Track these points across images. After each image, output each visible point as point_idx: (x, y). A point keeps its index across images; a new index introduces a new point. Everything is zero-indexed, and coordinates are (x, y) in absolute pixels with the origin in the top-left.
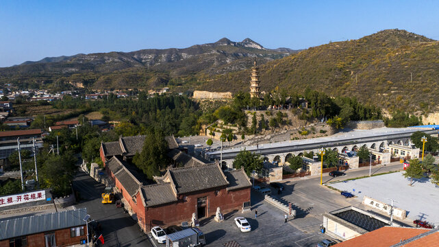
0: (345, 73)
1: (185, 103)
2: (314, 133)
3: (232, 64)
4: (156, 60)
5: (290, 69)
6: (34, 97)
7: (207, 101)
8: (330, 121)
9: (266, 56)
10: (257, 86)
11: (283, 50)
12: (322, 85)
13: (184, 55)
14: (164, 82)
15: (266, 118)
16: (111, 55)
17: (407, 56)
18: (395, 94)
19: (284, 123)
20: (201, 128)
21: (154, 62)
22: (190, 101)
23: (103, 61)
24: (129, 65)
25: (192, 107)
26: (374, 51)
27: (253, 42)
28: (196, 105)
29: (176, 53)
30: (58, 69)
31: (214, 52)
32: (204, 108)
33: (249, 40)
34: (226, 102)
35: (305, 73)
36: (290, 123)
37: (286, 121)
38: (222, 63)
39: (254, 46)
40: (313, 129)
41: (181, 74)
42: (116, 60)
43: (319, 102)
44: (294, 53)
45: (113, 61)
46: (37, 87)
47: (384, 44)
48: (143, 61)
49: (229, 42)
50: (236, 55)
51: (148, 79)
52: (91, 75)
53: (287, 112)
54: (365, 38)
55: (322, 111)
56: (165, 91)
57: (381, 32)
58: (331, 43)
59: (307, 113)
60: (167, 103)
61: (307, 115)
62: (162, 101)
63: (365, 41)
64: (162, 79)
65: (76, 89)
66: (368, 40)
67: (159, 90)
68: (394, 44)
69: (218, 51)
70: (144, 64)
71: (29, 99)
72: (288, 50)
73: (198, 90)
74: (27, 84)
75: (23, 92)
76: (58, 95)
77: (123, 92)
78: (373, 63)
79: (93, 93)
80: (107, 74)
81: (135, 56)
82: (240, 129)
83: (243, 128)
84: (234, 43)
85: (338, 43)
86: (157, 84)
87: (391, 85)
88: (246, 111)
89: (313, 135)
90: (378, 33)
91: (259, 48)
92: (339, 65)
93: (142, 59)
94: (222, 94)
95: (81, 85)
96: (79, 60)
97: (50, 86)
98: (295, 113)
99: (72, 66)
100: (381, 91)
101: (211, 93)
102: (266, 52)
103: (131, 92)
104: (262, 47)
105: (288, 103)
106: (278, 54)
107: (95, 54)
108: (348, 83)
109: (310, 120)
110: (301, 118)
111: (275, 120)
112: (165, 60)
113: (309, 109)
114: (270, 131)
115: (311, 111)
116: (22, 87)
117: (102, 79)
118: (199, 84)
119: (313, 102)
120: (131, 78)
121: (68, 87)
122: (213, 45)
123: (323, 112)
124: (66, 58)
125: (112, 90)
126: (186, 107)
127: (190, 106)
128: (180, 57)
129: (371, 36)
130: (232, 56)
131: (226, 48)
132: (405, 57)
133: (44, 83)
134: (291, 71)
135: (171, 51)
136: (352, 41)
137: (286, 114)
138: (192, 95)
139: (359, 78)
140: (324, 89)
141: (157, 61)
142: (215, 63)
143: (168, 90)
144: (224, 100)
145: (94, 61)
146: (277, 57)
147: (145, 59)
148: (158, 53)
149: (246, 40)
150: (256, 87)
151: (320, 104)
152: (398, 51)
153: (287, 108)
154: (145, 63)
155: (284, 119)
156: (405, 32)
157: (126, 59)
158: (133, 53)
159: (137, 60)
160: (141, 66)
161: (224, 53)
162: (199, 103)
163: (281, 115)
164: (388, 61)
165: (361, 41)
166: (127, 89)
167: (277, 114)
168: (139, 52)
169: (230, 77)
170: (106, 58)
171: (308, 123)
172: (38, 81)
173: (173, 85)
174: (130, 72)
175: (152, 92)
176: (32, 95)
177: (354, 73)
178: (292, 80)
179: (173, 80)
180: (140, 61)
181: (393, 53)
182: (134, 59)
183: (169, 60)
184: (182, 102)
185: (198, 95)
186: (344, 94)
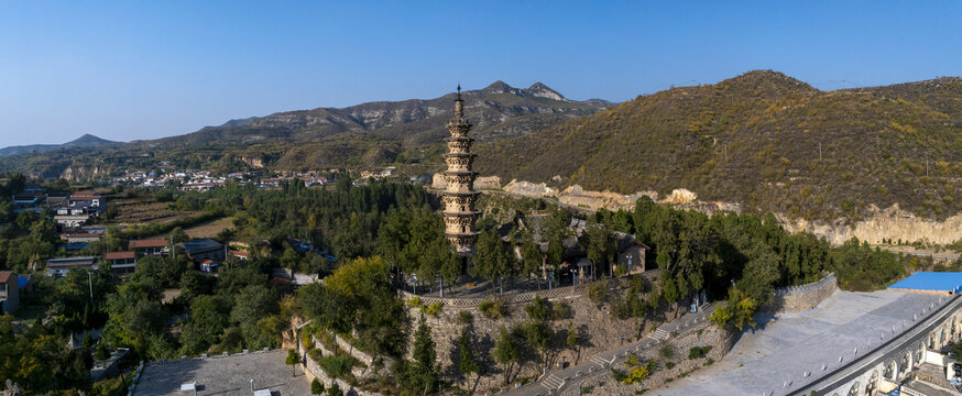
0: (702, 141)
3: (508, 124)
6: (190, 183)
11: (596, 102)
13: (432, 111)
14: (390, 157)
16: (316, 113)
17: (802, 112)
18: (797, 182)
21: (382, 122)
23: (304, 123)
24: (342, 127)
26: (743, 104)
27: (548, 89)
29: (420, 106)
31: (480, 104)
33: (540, 84)
35: (633, 140)
38: (492, 122)
39: (548, 95)
41: (421, 143)
42: (322, 121)
45: (318, 123)
48: (366, 121)
49: (507, 88)
50: (518, 110)
51: (364, 151)
52: (278, 145)
54: (726, 82)
56: (388, 173)
57: (750, 74)
58: (673, 90)
63: (727, 87)
64: (387, 152)
65: (251, 170)
66: (731, 86)
67: (379, 172)
69: (487, 103)
70: (365, 126)
71: (181, 186)
72: (605, 103)
76: (222, 180)
78: (748, 124)
79: (275, 176)
80: (301, 145)
81: (354, 115)
84: (517, 90)
85: (685, 89)
86: (378, 161)
87: (788, 166)
90: (745, 75)
91: (557, 98)
93: (364, 118)
95: (258, 163)
97: (215, 164)
99: (257, 132)
100: (773, 178)
102: (568, 106)
104: (561, 96)
106: (588, 109)
112: (399, 119)
117: (291, 153)
121: (239, 166)
122: (480, 94)
128: (425, 113)
130: (511, 111)
131: (500, 98)
132: (799, 114)
135: (410, 104)
136: (706, 86)
139: (731, 151)
141: (387, 121)
142: (482, 124)
143: (393, 171)
147: (369, 118)
148: (390, 107)
149: (535, 86)
154: (369, 124)
157: (337, 119)
158: (350, 110)
159: (355, 120)
160: (360, 129)
161: (497, 106)
164: (774, 120)
165: (720, 86)
166: (328, 170)
168: (360, 108)
170: (309, 118)
173: (404, 162)
174: (339, 139)
175: (366, 175)
179: (406, 154)
180: (360, 122)
181: (776, 108)
182: (352, 118)
183: (407, 119)
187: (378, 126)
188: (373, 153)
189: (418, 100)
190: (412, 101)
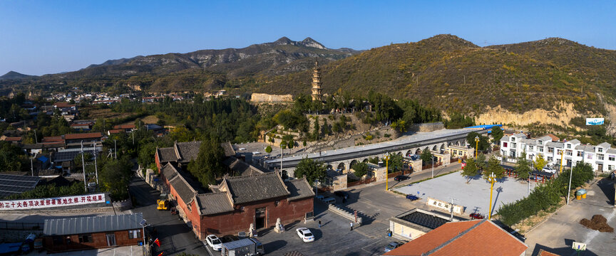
0: (406, 75)
1: (242, 107)
2: (379, 138)
3: (292, 64)
4: (213, 60)
5: (353, 70)
6: (96, 100)
7: (266, 104)
8: (394, 124)
9: (328, 56)
10: (319, 87)
11: (345, 50)
12: (385, 87)
13: (242, 55)
14: (221, 84)
15: (330, 122)
16: (168, 56)
17: (459, 60)
18: (452, 95)
19: (348, 128)
20: (259, 134)
21: (210, 63)
22: (247, 104)
23: (160, 63)
24: (185, 66)
25: (250, 112)
26: (431, 54)
27: (315, 42)
28: (254, 109)
29: (233, 52)
30: (117, 72)
31: (273, 51)
32: (263, 113)
33: (310, 39)
34: (286, 106)
35: (368, 74)
36: (354, 128)
37: (349, 126)
38: (282, 64)
39: (315, 45)
40: (378, 133)
41: (238, 76)
42: (173, 62)
43: (382, 105)
44: (356, 53)
45: (170, 63)
46: (98, 90)
47: (440, 48)
48: (200, 62)
49: (289, 41)
50: (296, 55)
51: (204, 81)
52: (148, 77)
53: (351, 115)
54: (423, 41)
55: (385, 114)
56: (221, 94)
57: (437, 36)
58: (392, 45)
59: (371, 116)
60: (224, 107)
61: (371, 119)
62: (218, 105)
63: (424, 44)
64: (218, 81)
65: (134, 92)
66: (426, 43)
67: (215, 93)
68: (448, 48)
69: (277, 51)
70: (200, 65)
71: (91, 102)
72: (351, 50)
73: (256, 92)
74: (91, 87)
75: (87, 95)
76: (116, 98)
77: (179, 95)
78: (431, 66)
79: (150, 96)
80: (163, 76)
81: (192, 58)
82: (301, 135)
83: (304, 134)
84: (295, 42)
85: (399, 45)
86: (213, 86)
87: (448, 87)
88: (308, 116)
89: (378, 140)
90: (435, 37)
91: (321, 47)
92: (401, 67)
93: (198, 60)
94: (282, 96)
95: (138, 88)
96: (138, 62)
97: (110, 88)
98: (359, 117)
99: (131, 68)
100: (440, 93)
101: (270, 96)
102: (328, 52)
103: (187, 95)
104: (323, 47)
105: (351, 106)
106: (341, 54)
107: (153, 56)
108: (410, 85)
109: (374, 123)
110: (365, 122)
111: (338, 124)
112: (222, 61)
113: (373, 113)
114: (334, 136)
115: (375, 114)
116: (86, 91)
117: (158, 81)
118: (257, 86)
119: (376, 105)
120: (188, 80)
121: (126, 90)
122: (273, 45)
123: (387, 115)
124: (125, 60)
125: (168, 92)
126: (243, 111)
127: (248, 109)
128: (238, 57)
129: (428, 40)
130: (292, 55)
131: (285, 47)
132: (458, 61)
133: (106, 86)
134: (355, 72)
135: (228, 51)
136: (411, 43)
137: (349, 117)
138: (250, 98)
139: (420, 80)
140: (387, 91)
141: (214, 62)
142: (275, 64)
143: (224, 93)
144: (284, 104)
145: (152, 63)
146: (339, 57)
147: (202, 60)
148: (215, 53)
149: (307, 40)
150: (318, 90)
151: (384, 106)
152: (452, 55)
153: (350, 111)
154: (202, 64)
155: (348, 123)
156: (456, 37)
157: (182, 61)
158: (189, 54)
159: (193, 61)
160: (197, 67)
161: (284, 53)
162: (257, 107)
163: (344, 119)
164: (444, 64)
165: (420, 43)
166: (183, 92)
167: (341, 118)
168: (196, 53)
169: (290, 79)
170: (164, 59)
171: (372, 127)
172: (100, 84)
173: (230, 87)
174: (186, 73)
175: (208, 95)
176: (94, 98)
177: (415, 75)
178: (356, 82)
179: (230, 82)
180: (196, 62)
181: (449, 57)
182: (191, 60)
183: (226, 61)
184: (240, 106)
185: (256, 98)
186: (407, 96)
187: (208, 65)
188: (210, 82)
189: (233, 49)
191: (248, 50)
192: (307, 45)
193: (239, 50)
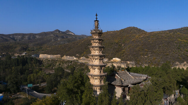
3: (61, 41)
7: (47, 59)
32: (45, 64)
33: (68, 31)
38: (56, 41)
41: (34, 45)
47: (131, 33)
49: (59, 31)
56: (24, 54)
63: (122, 31)
64: (23, 48)
67: (21, 54)
69: (54, 35)
70: (16, 40)
94: (55, 56)
100: (143, 55)
101: (49, 55)
102: (76, 36)
104: (74, 34)
128: (35, 37)
130: (61, 37)
135: (31, 35)
136: (116, 31)
138: (39, 56)
139: (129, 48)
141: (23, 39)
142: (53, 40)
156: (137, 28)
157: (5, 38)
161: (57, 36)
168: (13, 35)
169: (60, 47)
173: (29, 51)
175: (17, 55)
180: (13, 39)
182: (10, 38)
183: (29, 39)
187: (20, 40)
188: (19, 48)
189: (33, 34)
190: (31, 34)
191: (40, 34)
192: (67, 33)
193: (36, 34)
